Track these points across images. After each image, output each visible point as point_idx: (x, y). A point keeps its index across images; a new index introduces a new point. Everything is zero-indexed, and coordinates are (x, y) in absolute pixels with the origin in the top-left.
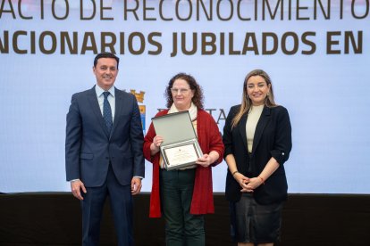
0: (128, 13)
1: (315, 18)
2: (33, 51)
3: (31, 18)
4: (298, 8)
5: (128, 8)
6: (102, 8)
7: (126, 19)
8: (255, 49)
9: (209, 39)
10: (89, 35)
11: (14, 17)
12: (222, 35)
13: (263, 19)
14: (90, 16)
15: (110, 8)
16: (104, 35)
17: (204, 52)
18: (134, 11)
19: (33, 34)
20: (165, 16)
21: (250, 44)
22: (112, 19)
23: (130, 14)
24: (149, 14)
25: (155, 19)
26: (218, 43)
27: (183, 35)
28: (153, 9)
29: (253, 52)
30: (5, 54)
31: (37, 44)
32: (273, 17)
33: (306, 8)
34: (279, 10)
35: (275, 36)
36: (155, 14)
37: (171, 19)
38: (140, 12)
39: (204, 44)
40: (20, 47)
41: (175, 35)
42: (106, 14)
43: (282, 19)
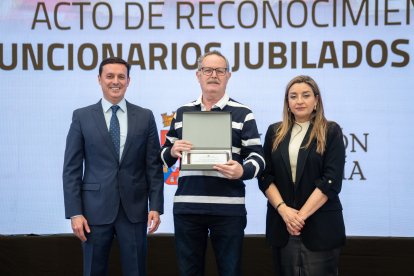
0: (181, 20)
1: (408, 23)
2: (71, 67)
3: (69, 28)
4: (387, 11)
5: (181, 14)
6: (151, 15)
7: (178, 27)
8: (334, 61)
9: (277, 50)
10: (136, 47)
11: (50, 28)
12: (294, 45)
13: (344, 25)
14: (137, 24)
15: (160, 15)
16: (152, 46)
17: (272, 66)
18: (188, 18)
19: (71, 47)
20: (225, 24)
21: (328, 55)
22: (162, 28)
23: (184, 22)
24: (206, 21)
25: (213, 27)
26: (288, 55)
27: (247, 45)
28: (211, 15)
29: (331, 65)
30: (39, 71)
31: (75, 58)
32: (355, 23)
33: (397, 11)
34: (363, 13)
35: (357, 45)
36: (212, 21)
37: (233, 27)
38: (195, 19)
39: (272, 55)
40: (56, 63)
41: (237, 46)
42: (156, 22)
43: (367, 24)
